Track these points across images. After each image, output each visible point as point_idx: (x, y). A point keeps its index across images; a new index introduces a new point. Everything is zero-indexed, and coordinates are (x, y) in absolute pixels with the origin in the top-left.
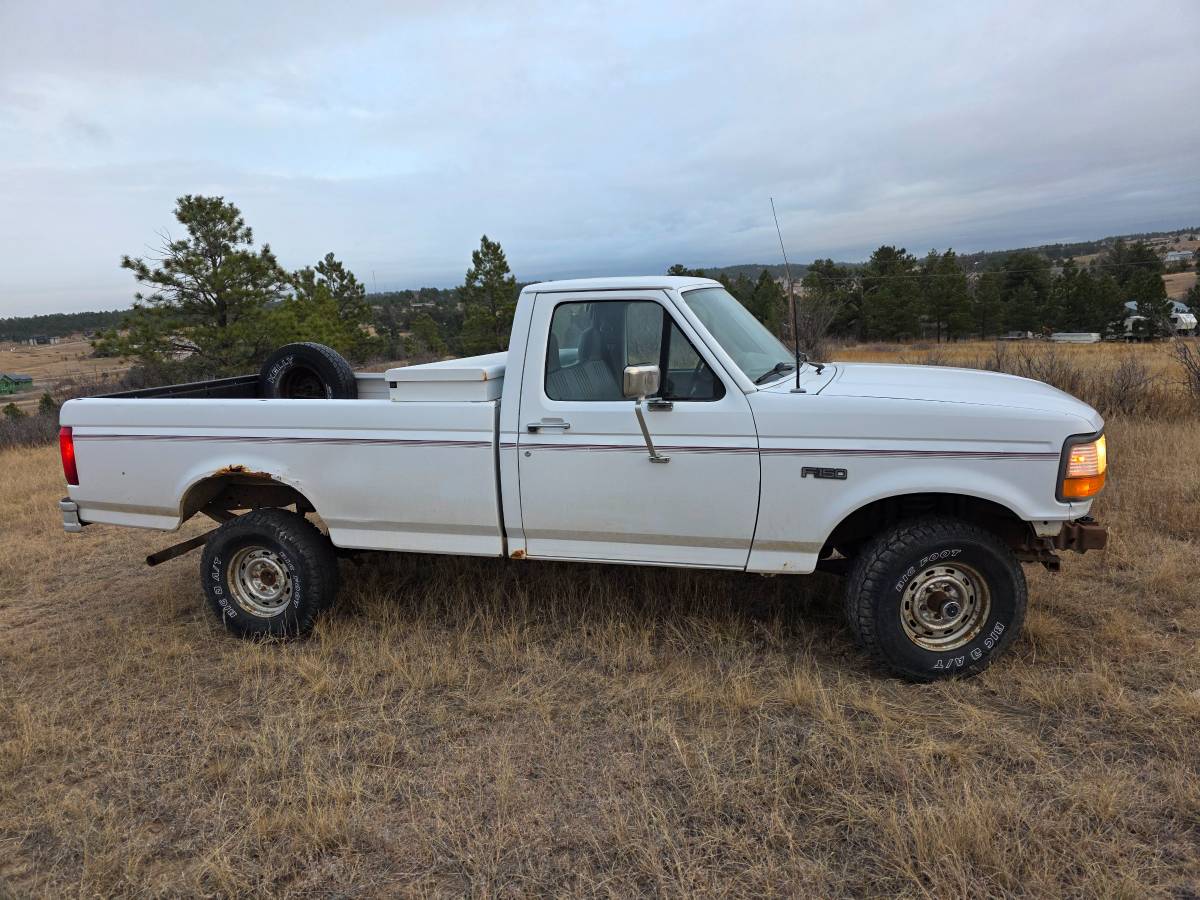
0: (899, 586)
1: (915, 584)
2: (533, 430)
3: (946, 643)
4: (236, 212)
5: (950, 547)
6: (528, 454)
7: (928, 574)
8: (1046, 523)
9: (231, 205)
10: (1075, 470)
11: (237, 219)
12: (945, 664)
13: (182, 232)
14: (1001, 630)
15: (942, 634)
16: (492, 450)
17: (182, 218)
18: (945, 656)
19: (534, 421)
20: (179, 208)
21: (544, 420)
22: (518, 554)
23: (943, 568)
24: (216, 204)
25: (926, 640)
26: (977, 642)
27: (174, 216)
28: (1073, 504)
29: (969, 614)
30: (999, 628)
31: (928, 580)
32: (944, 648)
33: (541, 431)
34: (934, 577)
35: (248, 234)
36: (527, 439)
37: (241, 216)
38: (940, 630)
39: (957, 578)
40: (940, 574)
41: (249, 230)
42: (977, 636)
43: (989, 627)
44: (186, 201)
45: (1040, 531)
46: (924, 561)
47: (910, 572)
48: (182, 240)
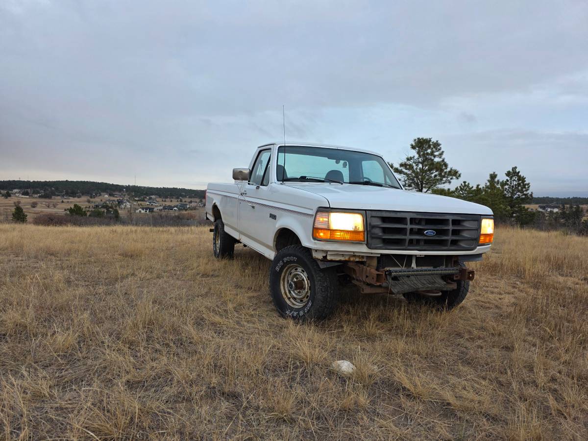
0: (277, 269)
1: (291, 273)
2: (242, 194)
3: (297, 305)
4: (439, 145)
5: (293, 255)
6: (240, 203)
8: (316, 251)
9: (437, 141)
10: (317, 225)
11: (439, 148)
12: (290, 312)
13: (414, 153)
14: (310, 305)
15: (298, 301)
17: (413, 147)
18: (292, 309)
20: (413, 143)
21: (244, 191)
22: (240, 240)
24: (429, 141)
26: (303, 308)
27: (410, 146)
28: (317, 242)
31: (294, 272)
32: (295, 306)
34: (297, 271)
35: (441, 154)
36: (241, 197)
37: (441, 146)
38: (298, 299)
39: (304, 276)
40: (300, 269)
41: (443, 152)
42: (306, 305)
43: (308, 302)
44: (417, 140)
45: (315, 255)
46: (285, 260)
47: (281, 263)
48: (412, 156)
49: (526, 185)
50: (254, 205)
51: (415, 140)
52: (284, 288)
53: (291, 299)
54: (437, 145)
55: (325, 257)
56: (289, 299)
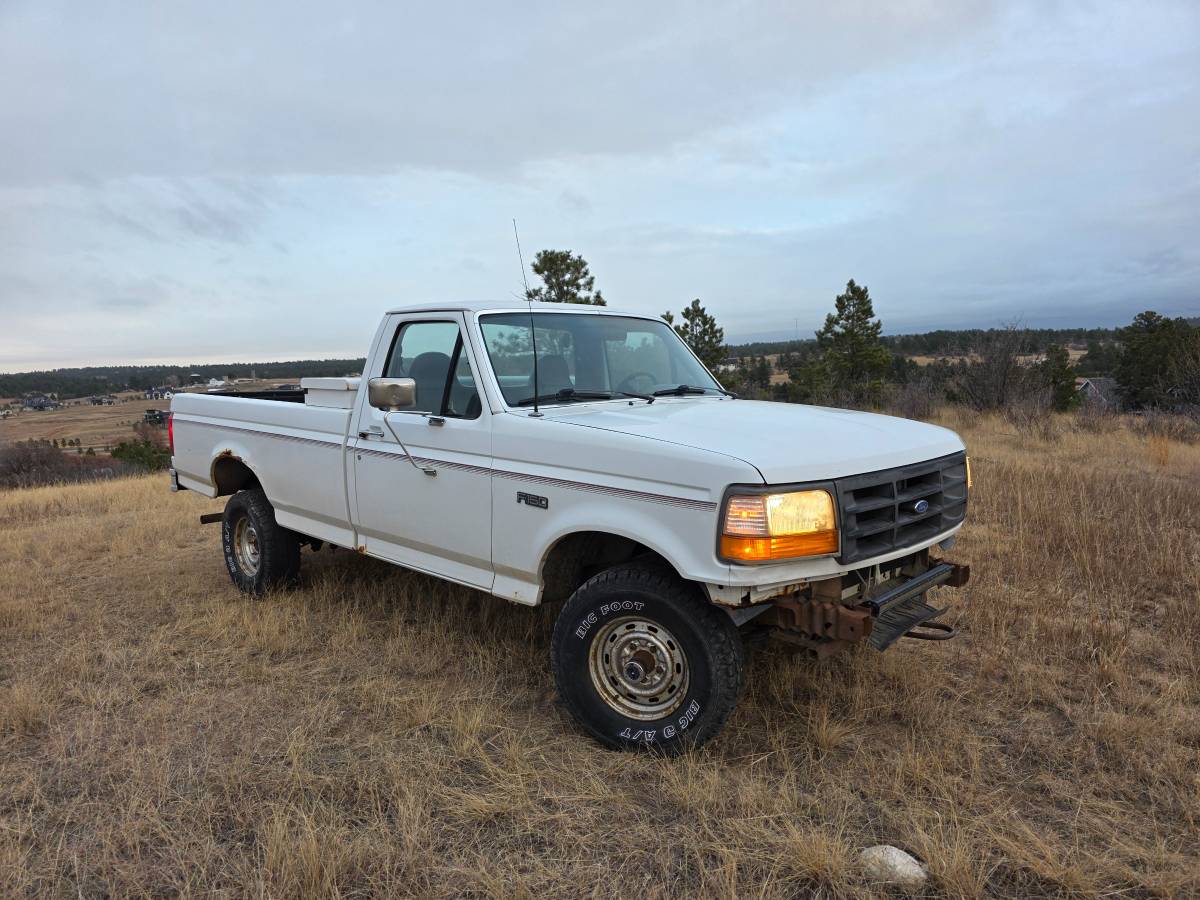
0: (581, 633)
1: (615, 636)
2: (364, 436)
3: (648, 713)
4: (583, 264)
5: (633, 598)
6: (359, 458)
7: (628, 627)
8: (721, 587)
9: (580, 257)
10: (732, 528)
11: (583, 270)
12: (632, 734)
13: (538, 282)
14: (696, 710)
15: (647, 701)
16: (341, 452)
17: (538, 270)
18: (637, 725)
19: (363, 429)
20: (536, 262)
21: (372, 428)
22: (362, 549)
23: (645, 624)
24: (565, 257)
25: (625, 702)
26: (672, 718)
27: (532, 268)
28: (733, 567)
29: (677, 685)
30: (694, 708)
31: (626, 634)
32: (640, 717)
33: (370, 437)
34: (634, 632)
35: (590, 283)
36: (361, 444)
37: (587, 267)
38: (645, 696)
39: (660, 639)
40: (641, 627)
41: (592, 278)
42: (676, 710)
43: (685, 704)
44: (542, 255)
45: (715, 596)
46: (605, 609)
47: (592, 618)
48: (537, 288)
49: (717, 331)
50: (434, 467)
51: (539, 255)
52: (598, 677)
53: (620, 699)
54: (578, 266)
55: (746, 599)
56: (615, 699)
